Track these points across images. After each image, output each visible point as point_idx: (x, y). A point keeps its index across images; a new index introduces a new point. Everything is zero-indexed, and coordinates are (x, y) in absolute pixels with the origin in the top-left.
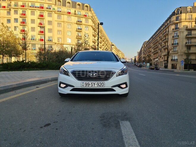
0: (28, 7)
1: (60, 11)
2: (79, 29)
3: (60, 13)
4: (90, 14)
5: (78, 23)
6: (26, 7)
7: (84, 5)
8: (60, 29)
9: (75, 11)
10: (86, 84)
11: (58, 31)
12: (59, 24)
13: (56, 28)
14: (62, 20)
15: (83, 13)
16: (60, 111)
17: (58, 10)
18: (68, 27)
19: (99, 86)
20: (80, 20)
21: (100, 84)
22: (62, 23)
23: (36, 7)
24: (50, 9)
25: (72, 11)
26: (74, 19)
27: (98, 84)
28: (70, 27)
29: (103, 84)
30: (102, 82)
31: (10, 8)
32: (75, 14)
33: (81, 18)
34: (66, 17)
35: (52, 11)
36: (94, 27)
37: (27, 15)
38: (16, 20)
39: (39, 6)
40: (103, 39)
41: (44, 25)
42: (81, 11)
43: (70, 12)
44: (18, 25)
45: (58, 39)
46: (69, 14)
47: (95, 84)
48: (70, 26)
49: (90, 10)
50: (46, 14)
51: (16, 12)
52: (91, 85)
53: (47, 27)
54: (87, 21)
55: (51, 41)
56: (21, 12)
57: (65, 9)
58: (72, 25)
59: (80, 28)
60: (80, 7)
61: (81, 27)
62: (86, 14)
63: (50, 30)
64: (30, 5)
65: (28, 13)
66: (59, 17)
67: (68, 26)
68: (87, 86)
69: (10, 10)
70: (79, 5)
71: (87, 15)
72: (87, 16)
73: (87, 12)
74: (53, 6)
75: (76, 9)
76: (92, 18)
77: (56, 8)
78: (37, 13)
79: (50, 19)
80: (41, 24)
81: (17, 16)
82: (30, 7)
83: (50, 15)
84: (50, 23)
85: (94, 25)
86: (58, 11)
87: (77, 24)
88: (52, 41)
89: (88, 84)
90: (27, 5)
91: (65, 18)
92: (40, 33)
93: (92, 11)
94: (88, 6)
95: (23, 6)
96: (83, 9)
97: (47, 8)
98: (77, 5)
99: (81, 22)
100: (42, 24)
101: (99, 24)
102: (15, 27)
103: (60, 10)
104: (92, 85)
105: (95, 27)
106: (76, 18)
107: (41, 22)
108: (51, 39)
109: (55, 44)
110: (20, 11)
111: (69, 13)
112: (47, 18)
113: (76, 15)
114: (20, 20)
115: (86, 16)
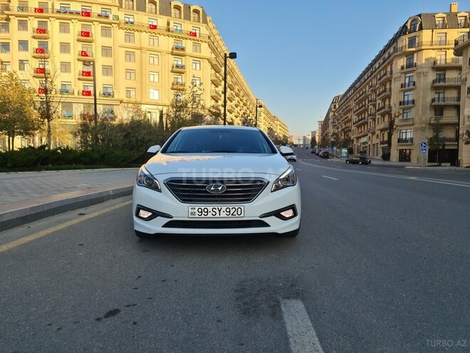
0: (53, 12)
1: (132, 23)
2: (177, 66)
3: (130, 27)
4: (203, 30)
5: (175, 51)
6: (47, 12)
7: (190, 7)
8: (131, 65)
9: (168, 24)
10: (200, 210)
11: (128, 71)
12: (129, 55)
13: (122, 64)
14: (137, 44)
15: (188, 26)
16: (139, 277)
17: (127, 20)
18: (152, 62)
19: (230, 216)
20: (180, 45)
21: (232, 211)
22: (137, 52)
23: (71, 13)
24: (107, 17)
25: (161, 22)
26: (167, 43)
27: (228, 210)
28: (156, 63)
29: (239, 210)
30: (237, 206)
31: (8, 15)
32: (168, 30)
33: (184, 41)
34: (145, 36)
35: (111, 24)
36: (214, 62)
37: (50, 33)
38: (23, 45)
39: (79, 10)
40: (237, 91)
41: (92, 56)
42: (182, 24)
43: (155, 24)
44: (30, 58)
45: (128, 92)
46: (154, 31)
47: (221, 211)
48: (156, 60)
49: (205, 21)
50: (96, 30)
51: (23, 25)
52: (212, 212)
53: (100, 61)
54: (197, 47)
55: (109, 95)
56: (36, 26)
57: (143, 19)
58: (160, 57)
59: (180, 63)
60: (180, 13)
61: (183, 60)
62: (194, 31)
63: (108, 70)
64: (57, 7)
65: (53, 26)
66: (129, 37)
67: (152, 59)
68: (203, 216)
69: (8, 19)
70: (177, 7)
71: (198, 32)
72: (198, 35)
73: (197, 24)
74: (115, 11)
75: (169, 18)
76: (209, 41)
77: (122, 16)
78: (76, 27)
79: (107, 42)
80: (84, 54)
81: (27, 35)
82: (58, 12)
83: (106, 32)
84: (107, 51)
85: (213, 56)
86: (127, 23)
87: (172, 54)
88: (113, 96)
89: (206, 210)
90: (50, 7)
91: (144, 38)
92: (81, 77)
93: (210, 24)
94: (200, 10)
95: (41, 11)
96: (187, 18)
97: (99, 16)
98: (172, 7)
99: (183, 49)
100: (87, 55)
101: (228, 55)
102: (22, 63)
103: (131, 20)
104: (214, 213)
105: (216, 63)
106: (172, 40)
107: (85, 50)
108: (110, 91)
109: (121, 102)
110: (33, 24)
111: (155, 27)
112: (99, 40)
113: (170, 33)
114: (34, 44)
115: (195, 35)
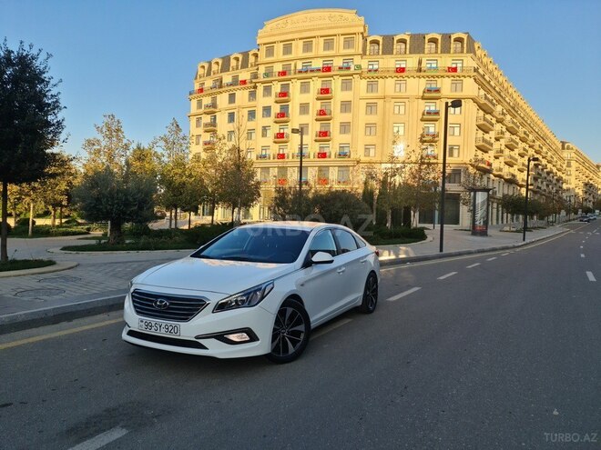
0: (295, 73)
1: (376, 70)
2: (429, 113)
3: (374, 76)
4: (469, 62)
5: (427, 95)
6: (290, 74)
7: (450, 37)
8: (372, 119)
9: (420, 63)
11: (369, 126)
12: (371, 107)
13: (361, 117)
14: (380, 94)
15: (446, 61)
17: (371, 67)
18: (396, 112)
20: (434, 86)
22: (380, 102)
23: (312, 71)
24: (348, 68)
25: (411, 62)
26: (416, 86)
28: (402, 111)
31: (256, 83)
32: (420, 70)
33: (439, 80)
34: (391, 82)
35: (352, 75)
36: (483, 101)
37: (291, 96)
38: (267, 110)
39: (320, 66)
41: (330, 114)
42: (439, 59)
43: (403, 66)
44: (272, 124)
45: (367, 150)
46: (402, 74)
48: (402, 109)
49: (471, 50)
50: (336, 84)
51: (267, 90)
53: (338, 117)
54: (457, 84)
55: (345, 155)
56: (279, 90)
57: (389, 62)
58: (407, 103)
59: (433, 108)
60: (437, 47)
61: (438, 106)
62: (454, 66)
63: (345, 127)
64: (300, 67)
65: (295, 88)
66: (372, 86)
67: (397, 108)
69: (255, 87)
70: (434, 41)
71: (459, 65)
72: (459, 69)
73: (458, 56)
74: (357, 60)
75: (422, 55)
76: (475, 74)
77: (364, 64)
78: (316, 85)
79: (347, 96)
80: (322, 113)
81: (270, 101)
82: (300, 72)
83: (347, 86)
84: (346, 106)
85: (482, 92)
86: (370, 71)
87: (423, 98)
88: (349, 157)
90: (293, 68)
91: (388, 86)
92: (318, 138)
93: (479, 52)
94: (465, 37)
95: (283, 73)
96: (446, 50)
97: (340, 68)
98: (426, 41)
99: (438, 91)
100: (325, 114)
101: (450, 104)
102: (265, 129)
103: (376, 67)
105: (486, 102)
106: (423, 81)
107: (323, 108)
108: (346, 150)
109: (358, 162)
110: (277, 88)
111: (402, 70)
112: (339, 95)
113: (422, 74)
114: (276, 109)
115: (455, 70)
